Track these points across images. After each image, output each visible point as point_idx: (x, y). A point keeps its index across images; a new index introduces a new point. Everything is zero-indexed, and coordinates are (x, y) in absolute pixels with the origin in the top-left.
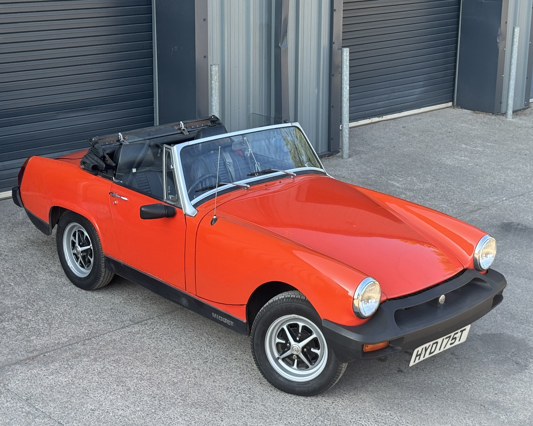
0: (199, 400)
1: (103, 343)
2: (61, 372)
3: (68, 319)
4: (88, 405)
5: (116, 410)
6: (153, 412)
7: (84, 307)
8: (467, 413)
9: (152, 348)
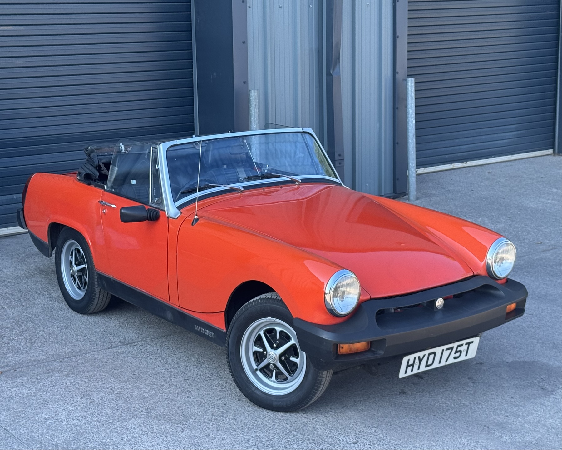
0: (164, 413)
1: (82, 361)
2: (26, 385)
3: (54, 339)
4: (43, 414)
5: (71, 420)
6: (110, 423)
7: (75, 329)
8: (466, 433)
9: (133, 367)
